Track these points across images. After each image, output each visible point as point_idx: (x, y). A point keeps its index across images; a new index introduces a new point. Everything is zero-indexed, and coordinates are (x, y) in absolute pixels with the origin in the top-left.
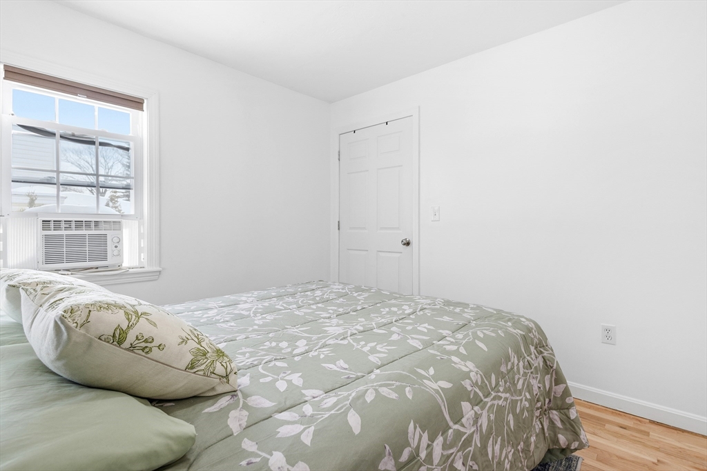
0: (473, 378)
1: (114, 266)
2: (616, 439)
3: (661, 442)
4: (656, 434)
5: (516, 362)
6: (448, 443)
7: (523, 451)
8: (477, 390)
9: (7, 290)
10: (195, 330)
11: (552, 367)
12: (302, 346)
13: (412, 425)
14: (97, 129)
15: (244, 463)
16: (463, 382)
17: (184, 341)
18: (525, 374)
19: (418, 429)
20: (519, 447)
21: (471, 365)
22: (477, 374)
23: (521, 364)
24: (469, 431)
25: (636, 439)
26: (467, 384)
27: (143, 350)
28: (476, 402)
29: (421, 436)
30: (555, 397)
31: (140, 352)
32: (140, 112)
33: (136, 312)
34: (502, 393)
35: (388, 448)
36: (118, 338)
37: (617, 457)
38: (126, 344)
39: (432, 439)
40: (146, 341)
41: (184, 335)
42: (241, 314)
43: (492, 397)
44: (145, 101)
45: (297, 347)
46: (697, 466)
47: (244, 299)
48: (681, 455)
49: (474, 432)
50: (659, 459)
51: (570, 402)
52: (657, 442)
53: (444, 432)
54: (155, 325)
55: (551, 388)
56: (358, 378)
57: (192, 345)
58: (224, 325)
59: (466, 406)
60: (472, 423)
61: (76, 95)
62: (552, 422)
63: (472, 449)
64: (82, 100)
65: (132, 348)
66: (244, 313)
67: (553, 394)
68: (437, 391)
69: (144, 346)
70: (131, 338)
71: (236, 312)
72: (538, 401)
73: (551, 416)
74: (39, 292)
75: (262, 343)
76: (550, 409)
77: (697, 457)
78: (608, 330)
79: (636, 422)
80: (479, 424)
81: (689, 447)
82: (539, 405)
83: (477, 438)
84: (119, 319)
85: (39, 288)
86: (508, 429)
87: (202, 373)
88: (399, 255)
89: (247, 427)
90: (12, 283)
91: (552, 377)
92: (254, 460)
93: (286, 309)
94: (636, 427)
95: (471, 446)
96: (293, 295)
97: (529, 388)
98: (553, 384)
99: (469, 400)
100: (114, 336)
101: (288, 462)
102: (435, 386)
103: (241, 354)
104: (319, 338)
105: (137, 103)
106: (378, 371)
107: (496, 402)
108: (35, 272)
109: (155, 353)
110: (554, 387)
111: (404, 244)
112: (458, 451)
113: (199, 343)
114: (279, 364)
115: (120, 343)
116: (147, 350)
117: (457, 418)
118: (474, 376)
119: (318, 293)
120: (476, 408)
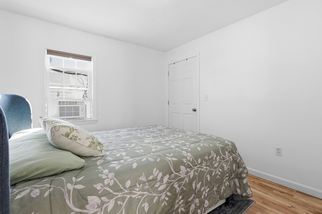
0: (188, 159)
1: (82, 118)
2: (275, 196)
3: (298, 199)
4: (297, 197)
5: (215, 156)
6: (171, 178)
7: (216, 191)
8: (189, 163)
9: (43, 123)
10: (93, 136)
11: (236, 161)
12: (133, 145)
13: (155, 169)
14: (76, 69)
15: (96, 171)
16: (182, 159)
17: (88, 138)
18: (219, 162)
19: (158, 171)
20: (214, 189)
21: (189, 154)
22: (190, 157)
23: (218, 158)
24: (182, 176)
25: (286, 197)
26: (185, 160)
27: (74, 139)
28: (188, 167)
29: (158, 173)
30: (237, 173)
31: (74, 140)
32: (91, 62)
33: (73, 129)
34: (204, 166)
35: (144, 174)
36: (67, 135)
37: (273, 203)
38: (69, 137)
39: (164, 175)
40: (75, 137)
41: (88, 137)
42: (119, 135)
43: (197, 167)
44: (92, 58)
45: (131, 146)
46: (311, 210)
47: (122, 130)
48: (305, 205)
49: (186, 177)
50: (293, 205)
51: (244, 176)
52: (296, 199)
53: (170, 174)
54: (78, 133)
55: (236, 169)
56: (144, 155)
57: (90, 140)
58: (111, 138)
59: (182, 168)
60: (185, 174)
61: (69, 57)
62: (235, 183)
63: (184, 182)
64: (71, 59)
65: (71, 139)
66: (120, 135)
67: (236, 172)
68: (170, 161)
69: (75, 138)
70: (71, 136)
71: (118, 134)
72: (227, 173)
73: (235, 181)
74: (51, 123)
75: (120, 144)
76: (235, 178)
77: (313, 207)
78: (278, 149)
79: (289, 191)
80: (188, 175)
81: (311, 203)
82: (227, 175)
83: (187, 179)
84: (68, 130)
85: (50, 122)
86: (206, 180)
87: (93, 149)
88: (191, 115)
89: (102, 164)
90: (45, 121)
91: (236, 165)
92: (99, 170)
93: (136, 134)
94: (288, 193)
95: (183, 182)
96: (141, 130)
97: (222, 167)
98: (237, 168)
99: (184, 166)
100: (66, 135)
101: (109, 172)
102: (170, 159)
103: (111, 146)
104: (140, 144)
105: (89, 59)
106: (152, 153)
107: (200, 169)
108: (52, 118)
109: (78, 141)
110: (237, 169)
111: (193, 111)
112: (176, 182)
113: (93, 140)
114: (121, 150)
115: (68, 137)
116: (75, 140)
117: (178, 171)
118: (189, 158)
119: (151, 129)
120: (188, 169)
